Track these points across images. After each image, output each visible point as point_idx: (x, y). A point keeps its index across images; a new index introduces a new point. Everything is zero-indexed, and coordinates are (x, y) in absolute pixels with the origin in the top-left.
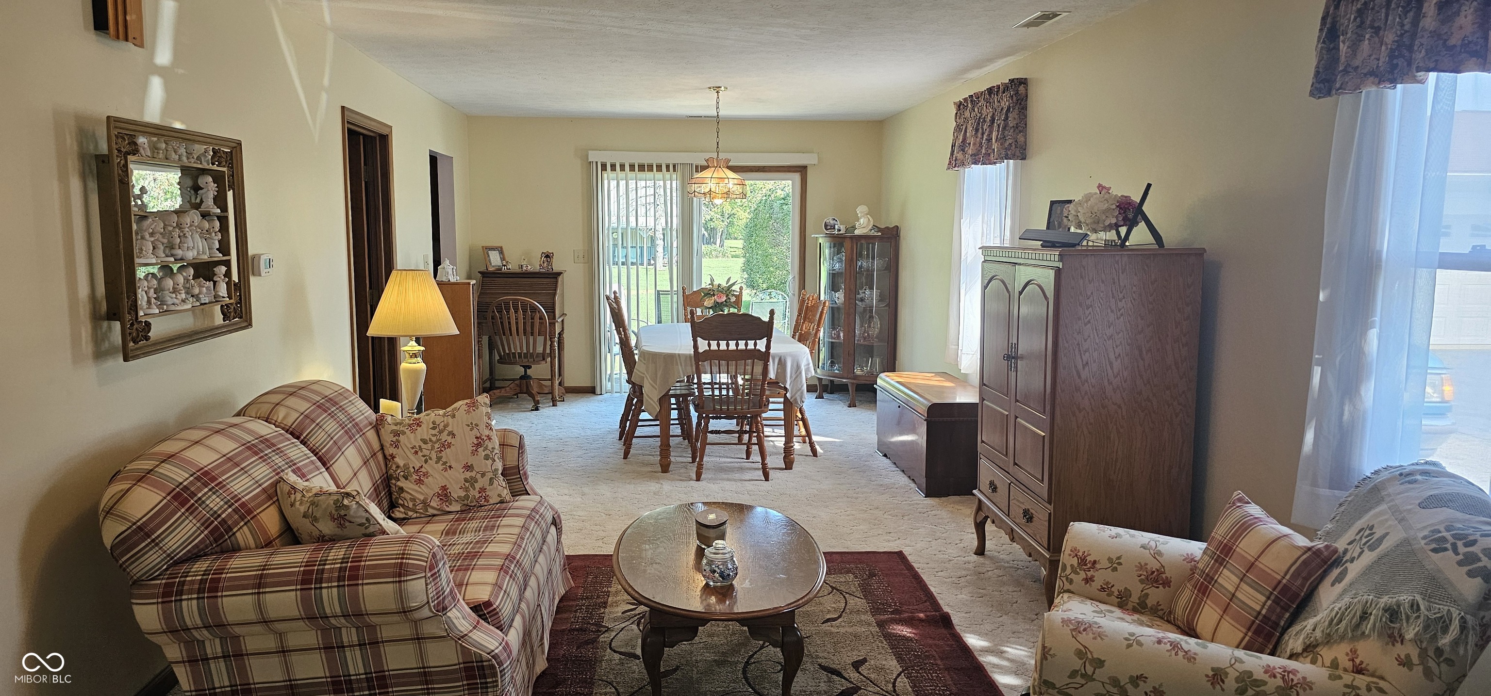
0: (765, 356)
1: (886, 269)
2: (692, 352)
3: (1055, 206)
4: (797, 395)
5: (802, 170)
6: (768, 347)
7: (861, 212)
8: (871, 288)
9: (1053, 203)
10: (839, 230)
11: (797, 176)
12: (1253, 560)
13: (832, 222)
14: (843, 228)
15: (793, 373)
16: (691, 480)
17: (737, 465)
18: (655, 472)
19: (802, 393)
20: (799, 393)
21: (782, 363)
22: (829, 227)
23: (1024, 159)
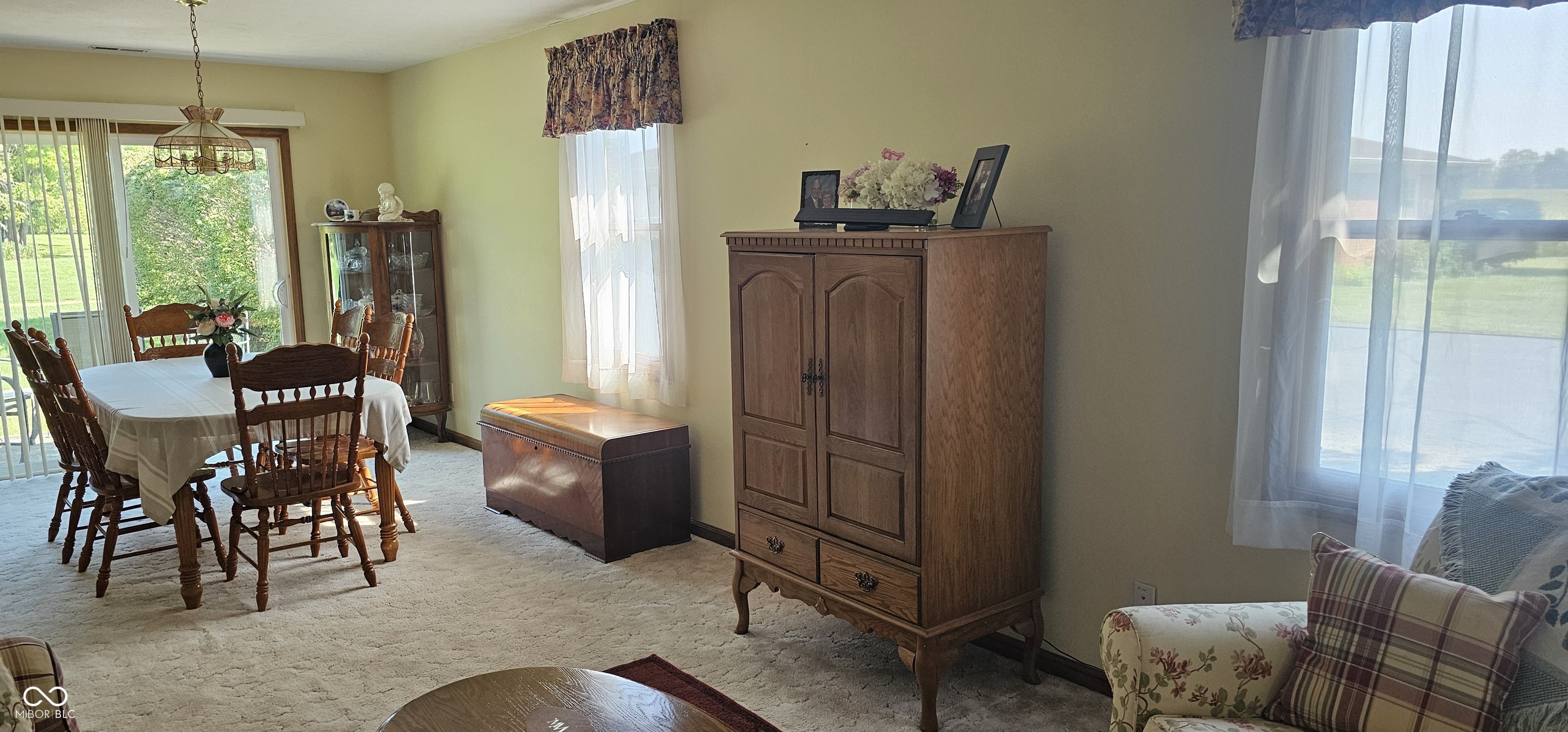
0: (355, 405)
1: (426, 266)
2: (232, 410)
3: (809, 179)
4: (397, 454)
5: (281, 135)
6: (359, 389)
7: (385, 193)
8: (409, 292)
9: (806, 175)
10: (351, 217)
11: (273, 143)
12: (1440, 630)
13: (337, 206)
14: (355, 213)
15: (390, 423)
16: (249, 611)
17: (306, 569)
18: (177, 610)
19: (404, 449)
20: (400, 451)
21: (375, 412)
22: (333, 213)
23: (680, 122)
